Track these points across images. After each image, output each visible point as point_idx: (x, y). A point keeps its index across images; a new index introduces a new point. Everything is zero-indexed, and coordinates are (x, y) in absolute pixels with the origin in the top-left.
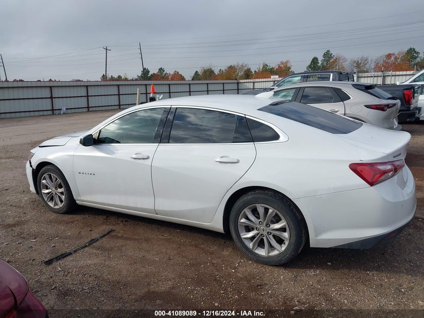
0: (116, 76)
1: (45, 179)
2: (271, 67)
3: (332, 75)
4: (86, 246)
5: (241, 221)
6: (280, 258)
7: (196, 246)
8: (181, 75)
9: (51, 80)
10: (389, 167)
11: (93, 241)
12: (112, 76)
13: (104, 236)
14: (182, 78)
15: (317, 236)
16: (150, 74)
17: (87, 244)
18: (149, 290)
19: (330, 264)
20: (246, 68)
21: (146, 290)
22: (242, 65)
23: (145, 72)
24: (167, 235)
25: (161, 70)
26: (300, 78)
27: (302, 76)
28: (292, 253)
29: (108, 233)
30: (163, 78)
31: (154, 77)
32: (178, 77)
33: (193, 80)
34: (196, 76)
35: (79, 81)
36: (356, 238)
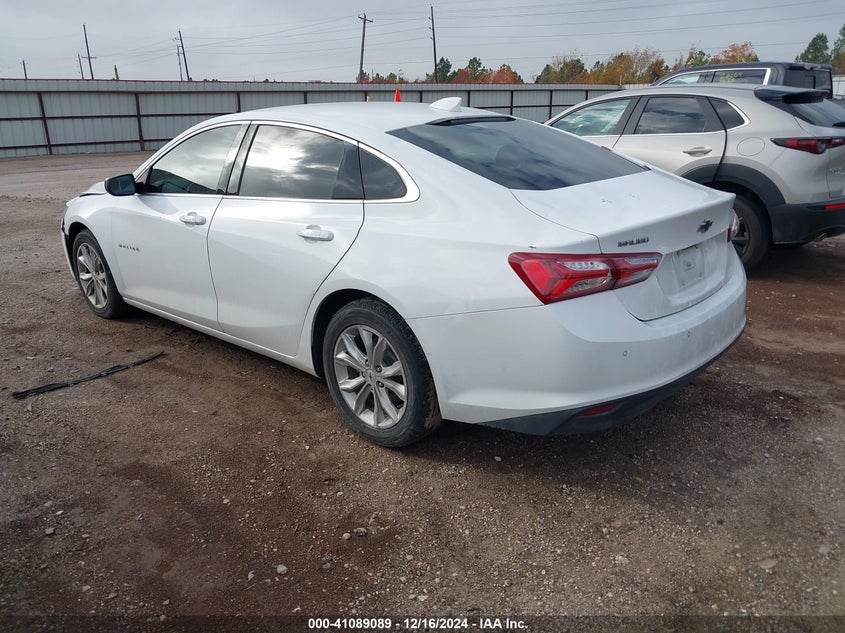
0: (385, 75)
1: (81, 255)
2: (712, 57)
3: (769, 70)
4: (100, 376)
5: (338, 356)
6: (393, 433)
7: (279, 398)
8: (515, 73)
9: (267, 81)
10: (600, 266)
11: (118, 369)
12: (378, 75)
13: (144, 362)
14: (517, 79)
15: (449, 397)
16: (452, 70)
17: (104, 374)
18: (138, 460)
19: (498, 459)
20: (653, 60)
21: (134, 460)
22: (646, 53)
23: (442, 67)
24: (247, 373)
25: (474, 62)
26: (696, 79)
27: (701, 76)
28: (409, 426)
29: (153, 359)
30: (476, 78)
31: (460, 76)
32: (508, 76)
33: (536, 82)
34: (547, 76)
35: (319, 82)
36: (521, 410)
